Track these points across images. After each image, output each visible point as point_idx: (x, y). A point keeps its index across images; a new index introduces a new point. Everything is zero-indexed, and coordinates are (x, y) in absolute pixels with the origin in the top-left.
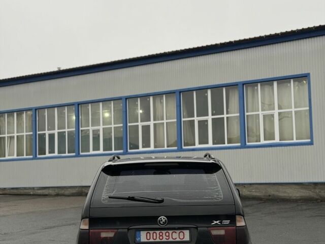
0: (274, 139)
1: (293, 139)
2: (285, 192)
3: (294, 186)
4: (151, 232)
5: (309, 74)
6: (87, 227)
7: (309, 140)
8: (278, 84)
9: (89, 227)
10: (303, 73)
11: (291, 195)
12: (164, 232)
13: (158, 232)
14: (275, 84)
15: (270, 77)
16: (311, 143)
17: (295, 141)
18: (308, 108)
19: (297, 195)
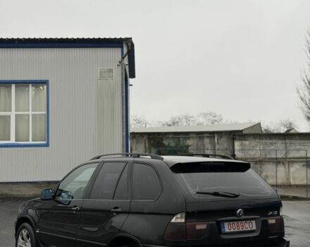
0: (9, 140)
1: (28, 141)
2: (19, 191)
3: (29, 185)
4: (231, 223)
5: (48, 81)
6: (183, 221)
7: (45, 142)
8: (16, 87)
9: (186, 220)
10: (42, 79)
11: (24, 194)
12: (239, 222)
13: (235, 223)
14: (13, 86)
15: (9, 79)
16: (47, 145)
17: (31, 142)
18: (46, 113)
19: (31, 193)
